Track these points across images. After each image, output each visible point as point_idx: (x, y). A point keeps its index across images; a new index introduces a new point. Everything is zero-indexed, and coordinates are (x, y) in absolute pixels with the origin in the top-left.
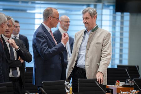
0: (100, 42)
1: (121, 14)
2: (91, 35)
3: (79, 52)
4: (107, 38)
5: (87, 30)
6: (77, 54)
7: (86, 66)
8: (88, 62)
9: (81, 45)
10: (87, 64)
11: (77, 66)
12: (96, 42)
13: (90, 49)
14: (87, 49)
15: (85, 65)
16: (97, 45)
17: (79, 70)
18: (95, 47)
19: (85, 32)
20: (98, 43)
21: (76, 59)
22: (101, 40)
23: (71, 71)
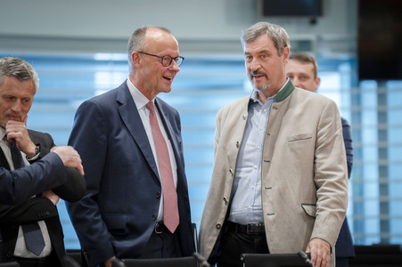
0: (305, 135)
1: (379, 85)
2: (274, 111)
3: (236, 171)
4: (328, 120)
5: (258, 96)
6: (229, 178)
7: (265, 214)
8: (271, 202)
9: (240, 146)
10: (267, 209)
11: (233, 220)
12: (294, 135)
13: (276, 159)
14: (266, 161)
15: (261, 215)
16: (297, 145)
17: (239, 232)
18: (292, 150)
19: (252, 104)
20: (300, 138)
21: (227, 195)
22: (308, 130)
23: (214, 236)
